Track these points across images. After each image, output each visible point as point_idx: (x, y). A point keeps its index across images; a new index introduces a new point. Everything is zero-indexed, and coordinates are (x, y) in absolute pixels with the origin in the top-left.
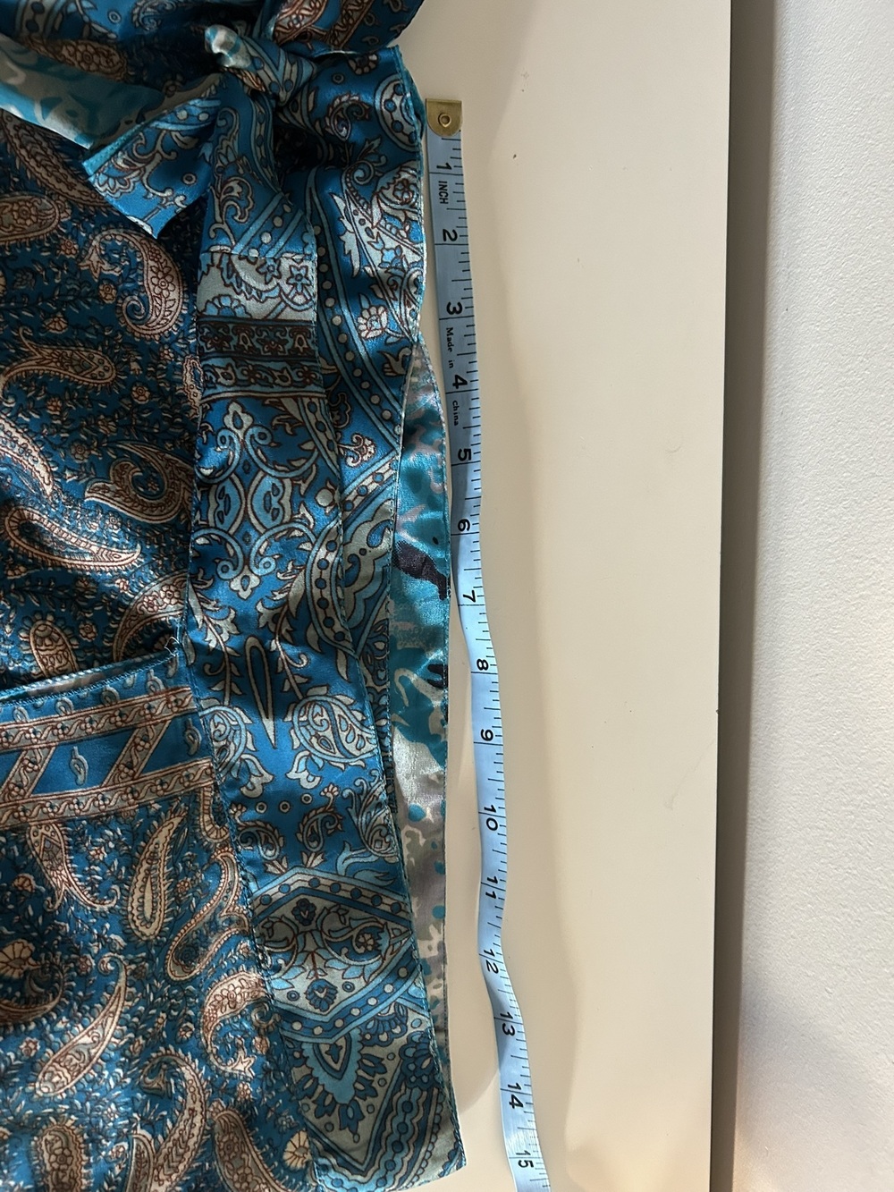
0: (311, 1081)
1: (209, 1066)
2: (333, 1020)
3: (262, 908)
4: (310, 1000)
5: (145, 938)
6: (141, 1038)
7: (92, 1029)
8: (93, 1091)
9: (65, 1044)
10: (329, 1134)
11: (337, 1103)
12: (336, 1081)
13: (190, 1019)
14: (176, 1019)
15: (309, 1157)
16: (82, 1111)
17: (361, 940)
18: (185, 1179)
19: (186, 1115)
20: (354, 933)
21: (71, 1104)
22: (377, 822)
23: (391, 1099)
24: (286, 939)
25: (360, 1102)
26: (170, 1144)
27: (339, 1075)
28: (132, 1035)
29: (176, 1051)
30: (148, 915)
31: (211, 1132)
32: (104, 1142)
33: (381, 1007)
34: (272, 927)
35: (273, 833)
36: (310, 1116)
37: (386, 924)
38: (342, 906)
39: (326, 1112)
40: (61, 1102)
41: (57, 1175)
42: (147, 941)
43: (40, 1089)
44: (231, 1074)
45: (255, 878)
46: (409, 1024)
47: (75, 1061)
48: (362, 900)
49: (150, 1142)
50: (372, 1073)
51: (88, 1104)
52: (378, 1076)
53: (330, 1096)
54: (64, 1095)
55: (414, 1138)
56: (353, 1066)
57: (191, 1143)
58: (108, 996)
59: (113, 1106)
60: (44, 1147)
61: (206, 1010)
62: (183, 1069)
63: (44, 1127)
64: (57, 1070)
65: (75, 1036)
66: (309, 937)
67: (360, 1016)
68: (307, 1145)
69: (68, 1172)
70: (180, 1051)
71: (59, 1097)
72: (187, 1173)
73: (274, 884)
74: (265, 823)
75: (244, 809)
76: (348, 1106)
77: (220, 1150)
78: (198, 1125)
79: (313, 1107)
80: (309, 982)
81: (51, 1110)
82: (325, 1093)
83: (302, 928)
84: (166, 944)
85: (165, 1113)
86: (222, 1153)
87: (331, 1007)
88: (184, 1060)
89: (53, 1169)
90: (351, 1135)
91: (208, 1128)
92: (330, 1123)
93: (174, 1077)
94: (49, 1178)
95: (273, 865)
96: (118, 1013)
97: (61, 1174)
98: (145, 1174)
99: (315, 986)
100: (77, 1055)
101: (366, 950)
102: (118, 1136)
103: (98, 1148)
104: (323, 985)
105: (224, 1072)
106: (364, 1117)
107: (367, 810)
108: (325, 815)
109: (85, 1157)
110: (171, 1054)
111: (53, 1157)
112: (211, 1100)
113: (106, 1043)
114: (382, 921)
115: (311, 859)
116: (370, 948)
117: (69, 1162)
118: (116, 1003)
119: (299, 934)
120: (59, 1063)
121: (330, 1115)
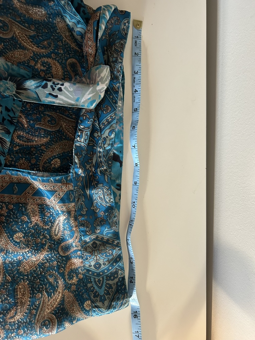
0: (93, 288)
1: (65, 281)
2: (100, 272)
3: (84, 243)
4: (94, 267)
5: (54, 239)
6: (48, 263)
7: (37, 257)
8: (35, 274)
9: (29, 259)
10: (96, 303)
11: (99, 295)
12: (99, 289)
13: (63, 267)
14: (59, 265)
15: (90, 308)
16: (30, 280)
17: (109, 252)
18: (55, 309)
19: (58, 293)
20: (107, 251)
21: (28, 277)
22: (114, 221)
23: (114, 296)
24: (90, 252)
25: (106, 296)
26: (52, 300)
27: (100, 288)
28: (46, 261)
29: (58, 275)
30: (56, 233)
31: (64, 298)
32: (35, 291)
33: (112, 269)
34: (86, 248)
35: (88, 224)
36: (92, 298)
37: (115, 248)
38: (104, 244)
39: (96, 297)
40: (26, 275)
41: (21, 300)
42: (55, 240)
43: (21, 269)
44: (70, 284)
45: (83, 236)
46: (119, 274)
47: (31, 264)
48: (109, 242)
49: (47, 298)
50: (109, 288)
51: (32, 278)
52: (110, 290)
53: (98, 293)
54: (27, 273)
55: (119, 306)
56: (104, 286)
57: (58, 300)
58: (42, 249)
59: (39, 280)
60: (18, 290)
61: (67, 266)
62: (59, 280)
63: (20, 282)
64: (26, 265)
65: (32, 258)
66: (96, 251)
67: (107, 272)
68: (90, 304)
69: (24, 299)
70: (59, 275)
71: (25, 274)
72: (56, 308)
73: (88, 237)
74: (87, 221)
75: (82, 217)
76: (102, 296)
77: (66, 303)
78: (60, 296)
79: (93, 295)
80: (95, 263)
81: (22, 277)
82: (96, 292)
83: (94, 249)
84: (59, 243)
85: (52, 291)
86: (67, 303)
87: (100, 269)
88: (59, 278)
89: (20, 298)
90: (102, 304)
91: (63, 297)
92: (97, 300)
93: (56, 282)
94: (19, 300)
95: (88, 232)
96: (44, 254)
97: (22, 299)
98: (44, 306)
99: (96, 264)
100: (32, 263)
101: (110, 254)
102: (39, 291)
103: (33, 293)
104: (98, 263)
105: (69, 283)
106: (106, 300)
107: (112, 218)
108: (101, 220)
109: (30, 295)
110: (56, 275)
111: (21, 294)
112: (65, 290)
113: (40, 261)
114: (114, 247)
115: (97, 231)
116: (111, 254)
117: (25, 296)
118: (44, 252)
119: (93, 250)
120: (27, 263)
121: (97, 298)
